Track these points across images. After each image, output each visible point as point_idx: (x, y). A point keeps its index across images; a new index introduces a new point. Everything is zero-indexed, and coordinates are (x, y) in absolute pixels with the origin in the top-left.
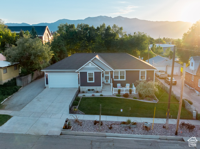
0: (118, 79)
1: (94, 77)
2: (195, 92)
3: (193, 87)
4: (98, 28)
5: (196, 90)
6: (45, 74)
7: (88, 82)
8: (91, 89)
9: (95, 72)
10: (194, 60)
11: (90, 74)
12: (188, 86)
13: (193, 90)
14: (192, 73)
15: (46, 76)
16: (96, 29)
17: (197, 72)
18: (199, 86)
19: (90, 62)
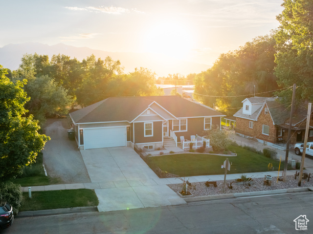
0: (178, 130)
1: (152, 129)
2: (257, 141)
3: (252, 136)
4: (84, 61)
5: (258, 139)
6: (79, 129)
7: (145, 136)
8: (148, 145)
9: (154, 122)
10: (252, 103)
11: (148, 126)
12: (243, 136)
13: (252, 139)
14: (250, 118)
15: (80, 133)
16: (81, 64)
17: (259, 116)
18: (263, 133)
19: (149, 109)
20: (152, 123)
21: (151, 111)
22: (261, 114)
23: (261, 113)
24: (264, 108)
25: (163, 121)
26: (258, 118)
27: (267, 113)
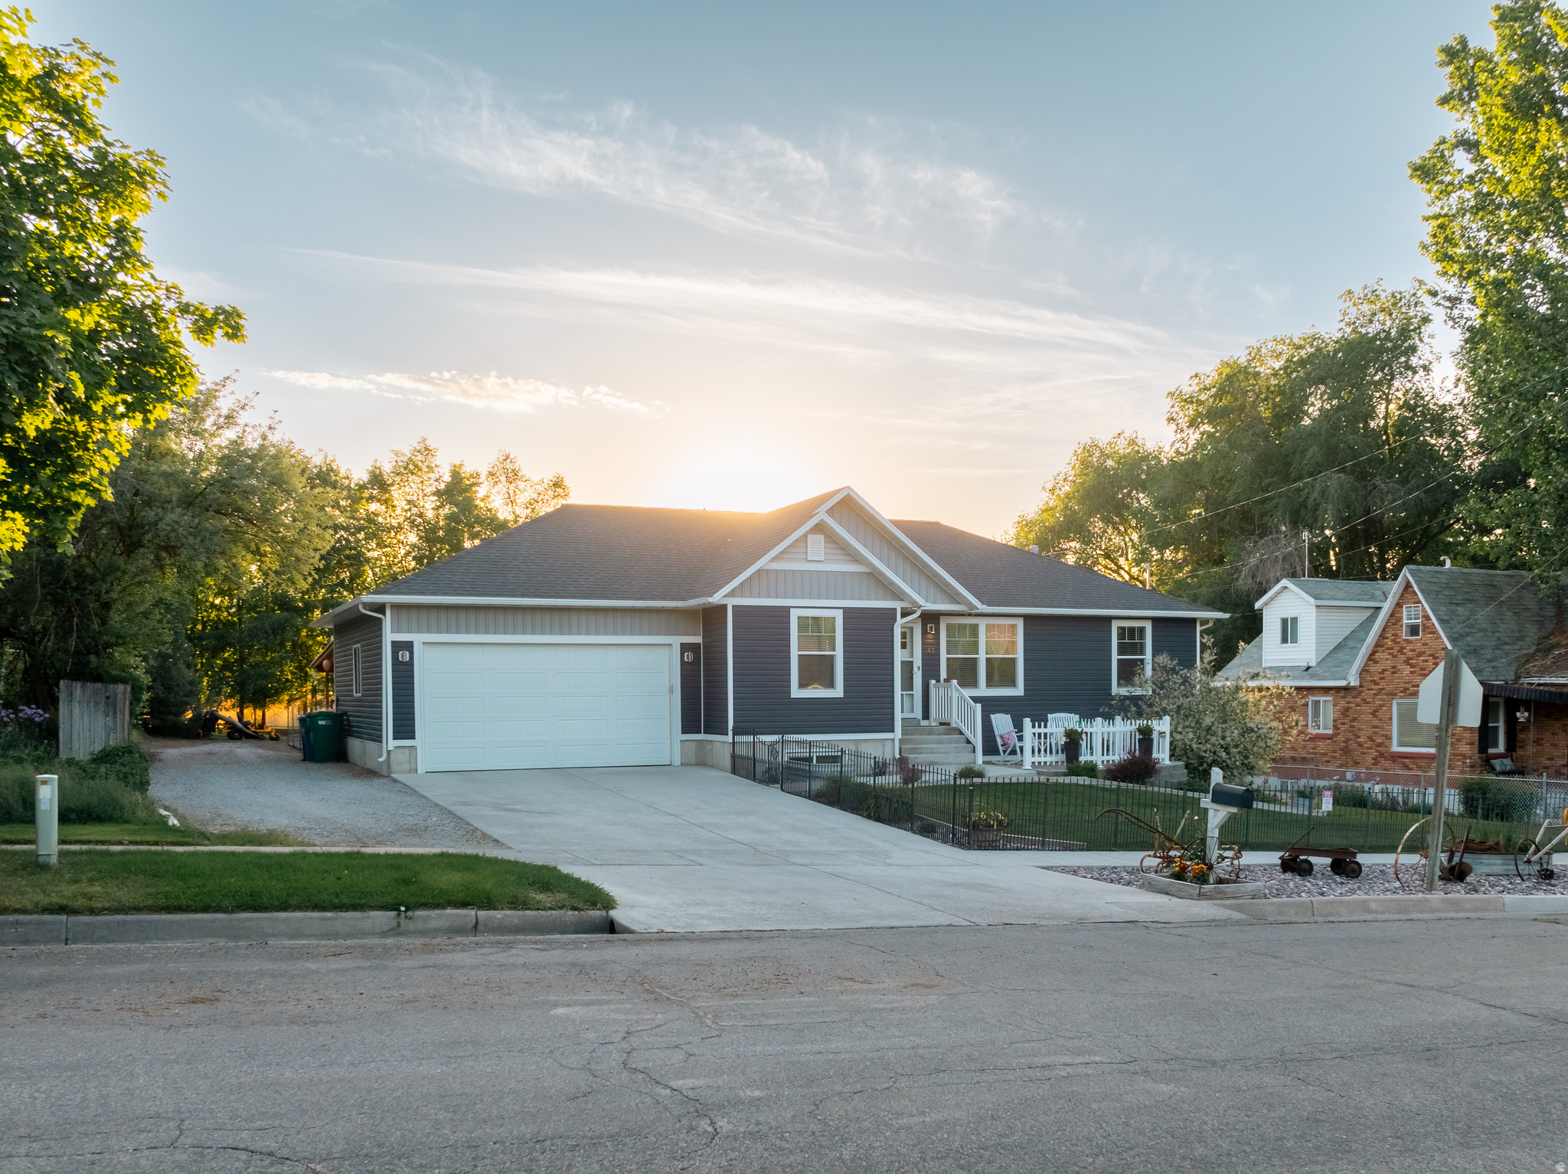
0: (976, 684)
1: (839, 654)
6: (390, 637)
7: (795, 692)
8: (813, 753)
9: (846, 611)
10: (1317, 598)
11: (814, 626)
14: (1313, 677)
17: (1371, 658)
18: (1396, 748)
19: (819, 528)
20: (839, 616)
21: (832, 538)
22: (1378, 645)
23: (1382, 636)
24: (1399, 605)
25: (898, 605)
26: (1364, 671)
27: (1414, 630)
